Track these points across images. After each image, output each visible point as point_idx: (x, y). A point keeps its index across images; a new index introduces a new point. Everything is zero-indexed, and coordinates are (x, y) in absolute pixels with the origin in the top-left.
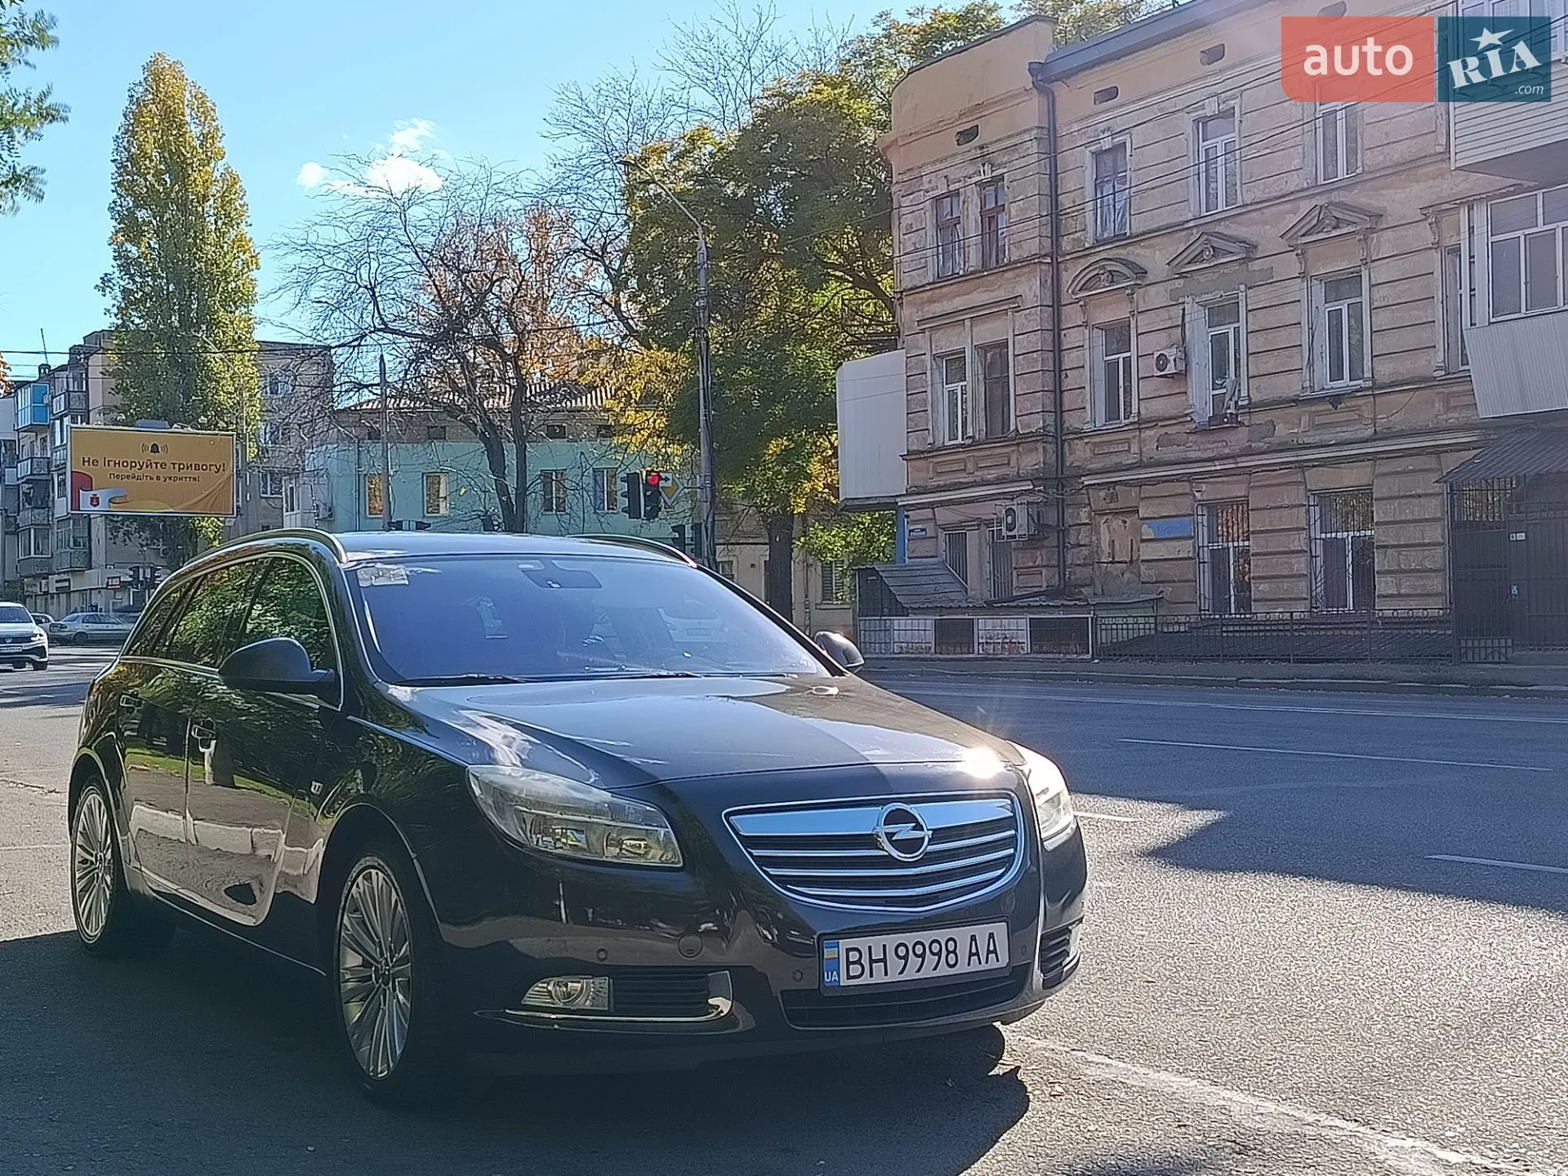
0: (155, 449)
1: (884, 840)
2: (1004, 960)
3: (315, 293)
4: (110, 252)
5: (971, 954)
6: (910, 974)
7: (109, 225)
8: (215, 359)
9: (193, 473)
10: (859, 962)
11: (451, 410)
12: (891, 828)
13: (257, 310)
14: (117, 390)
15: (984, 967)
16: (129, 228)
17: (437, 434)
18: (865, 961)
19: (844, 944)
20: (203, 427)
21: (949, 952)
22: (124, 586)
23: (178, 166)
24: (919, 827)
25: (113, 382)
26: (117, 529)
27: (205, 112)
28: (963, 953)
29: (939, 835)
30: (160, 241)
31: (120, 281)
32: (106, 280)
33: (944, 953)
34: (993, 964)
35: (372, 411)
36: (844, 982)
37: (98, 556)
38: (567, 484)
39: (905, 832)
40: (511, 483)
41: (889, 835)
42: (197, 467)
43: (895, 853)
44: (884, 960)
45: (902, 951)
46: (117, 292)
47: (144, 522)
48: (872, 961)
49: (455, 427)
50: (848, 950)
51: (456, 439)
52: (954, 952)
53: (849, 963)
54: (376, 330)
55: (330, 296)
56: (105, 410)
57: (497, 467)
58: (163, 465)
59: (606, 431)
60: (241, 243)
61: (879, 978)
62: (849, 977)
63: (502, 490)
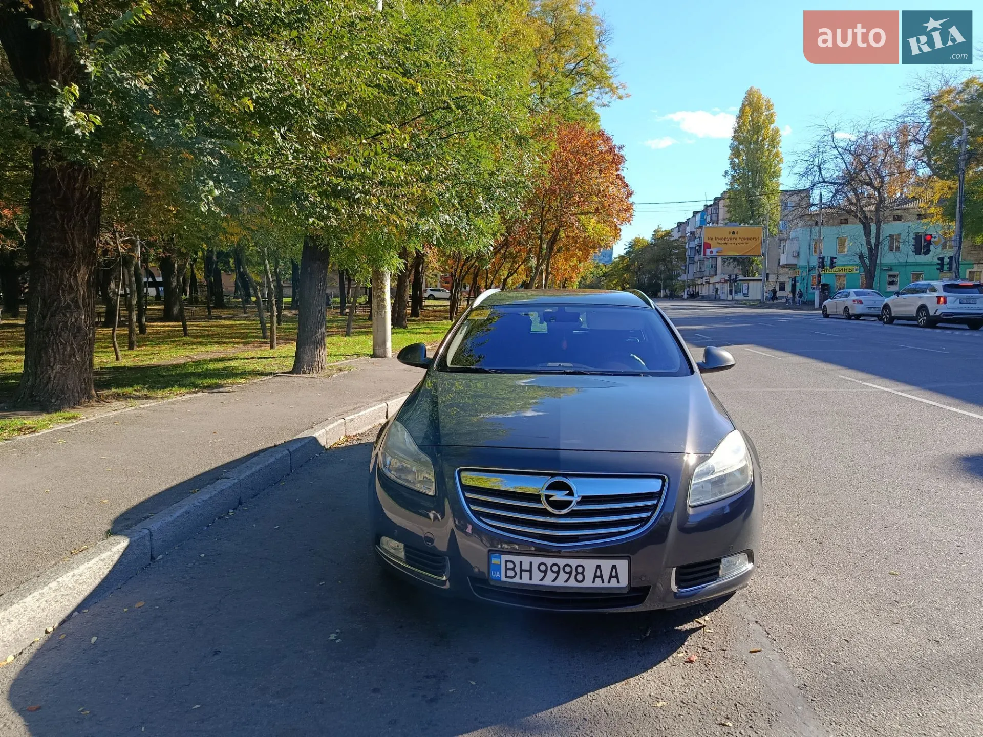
0: (733, 233)
1: (543, 499)
2: (624, 582)
3: (796, 170)
4: (728, 162)
5: (595, 576)
6: (548, 581)
7: (728, 152)
8: (764, 199)
9: (746, 241)
10: (513, 569)
11: (849, 212)
12: (549, 493)
13: (781, 180)
14: (729, 212)
15: (606, 585)
16: (736, 152)
17: (844, 222)
18: (517, 569)
19: (504, 557)
20: (751, 224)
21: (577, 573)
22: (726, 281)
23: (757, 128)
24: (571, 494)
25: (726, 209)
26: (725, 262)
27: (769, 106)
28: (589, 575)
29: (585, 500)
30: (747, 157)
31: (731, 172)
32: (726, 172)
33: (574, 573)
34: (614, 584)
35: (816, 215)
36: (503, 579)
37: (719, 271)
38: (901, 240)
39: (559, 496)
40: (873, 240)
41: (547, 497)
42: (748, 239)
43: (550, 509)
44: (530, 571)
45: (543, 568)
46: (730, 177)
47: (735, 259)
48: (522, 570)
49: (851, 219)
50: (506, 562)
51: (852, 223)
52: (582, 573)
53: (506, 569)
54: (820, 182)
55: (803, 170)
56: (724, 220)
57: (867, 233)
58: (736, 239)
59: (920, 216)
60: (777, 155)
61: (526, 579)
62: (506, 577)
63: (869, 243)
